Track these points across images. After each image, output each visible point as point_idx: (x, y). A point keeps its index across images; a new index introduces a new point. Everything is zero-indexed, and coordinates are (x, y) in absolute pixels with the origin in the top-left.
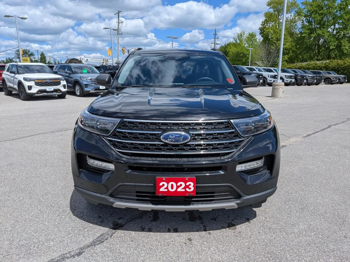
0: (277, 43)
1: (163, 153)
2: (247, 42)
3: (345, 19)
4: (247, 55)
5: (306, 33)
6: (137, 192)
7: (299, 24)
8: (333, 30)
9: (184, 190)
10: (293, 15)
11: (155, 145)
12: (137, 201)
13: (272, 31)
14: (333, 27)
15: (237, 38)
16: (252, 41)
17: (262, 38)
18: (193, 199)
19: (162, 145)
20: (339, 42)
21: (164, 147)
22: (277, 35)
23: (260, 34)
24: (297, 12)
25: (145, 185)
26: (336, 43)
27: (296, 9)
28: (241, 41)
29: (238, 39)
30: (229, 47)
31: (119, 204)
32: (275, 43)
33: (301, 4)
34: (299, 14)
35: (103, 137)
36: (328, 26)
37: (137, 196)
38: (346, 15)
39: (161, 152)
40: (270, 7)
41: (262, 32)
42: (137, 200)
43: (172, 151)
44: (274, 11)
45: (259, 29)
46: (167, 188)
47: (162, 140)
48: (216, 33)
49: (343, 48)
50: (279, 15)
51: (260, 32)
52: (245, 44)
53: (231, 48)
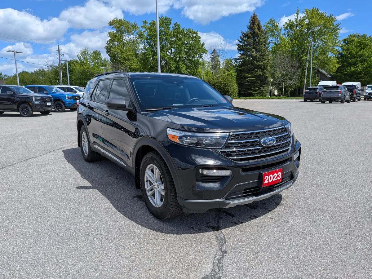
0: (126, 63)
1: (263, 154)
2: (92, 60)
3: (178, 45)
4: (94, 73)
5: (150, 55)
6: (245, 190)
7: (141, 46)
8: (171, 54)
9: (276, 179)
10: (135, 37)
11: (257, 149)
12: (244, 198)
13: (119, 51)
14: (169, 51)
15: (80, 55)
16: (97, 60)
17: (110, 57)
18: (275, 186)
19: (261, 149)
20: (177, 65)
21: (262, 150)
22: (124, 55)
23: (106, 53)
24: (139, 35)
25: (252, 182)
26: (175, 65)
27: (137, 32)
28: (86, 59)
29: (81, 57)
30: (74, 65)
31: (233, 203)
32: (123, 63)
33: (140, 28)
34: (140, 36)
35: (216, 150)
36: (167, 50)
37: (244, 193)
38: (179, 42)
39: (261, 154)
40: (112, 27)
41: (108, 51)
42: (243, 196)
43: (267, 152)
44: (117, 31)
45: (105, 48)
46: (268, 180)
47: (262, 144)
48: (60, 49)
49: (181, 70)
50: (123, 36)
51: (106, 51)
52: (91, 62)
53: (75, 66)
